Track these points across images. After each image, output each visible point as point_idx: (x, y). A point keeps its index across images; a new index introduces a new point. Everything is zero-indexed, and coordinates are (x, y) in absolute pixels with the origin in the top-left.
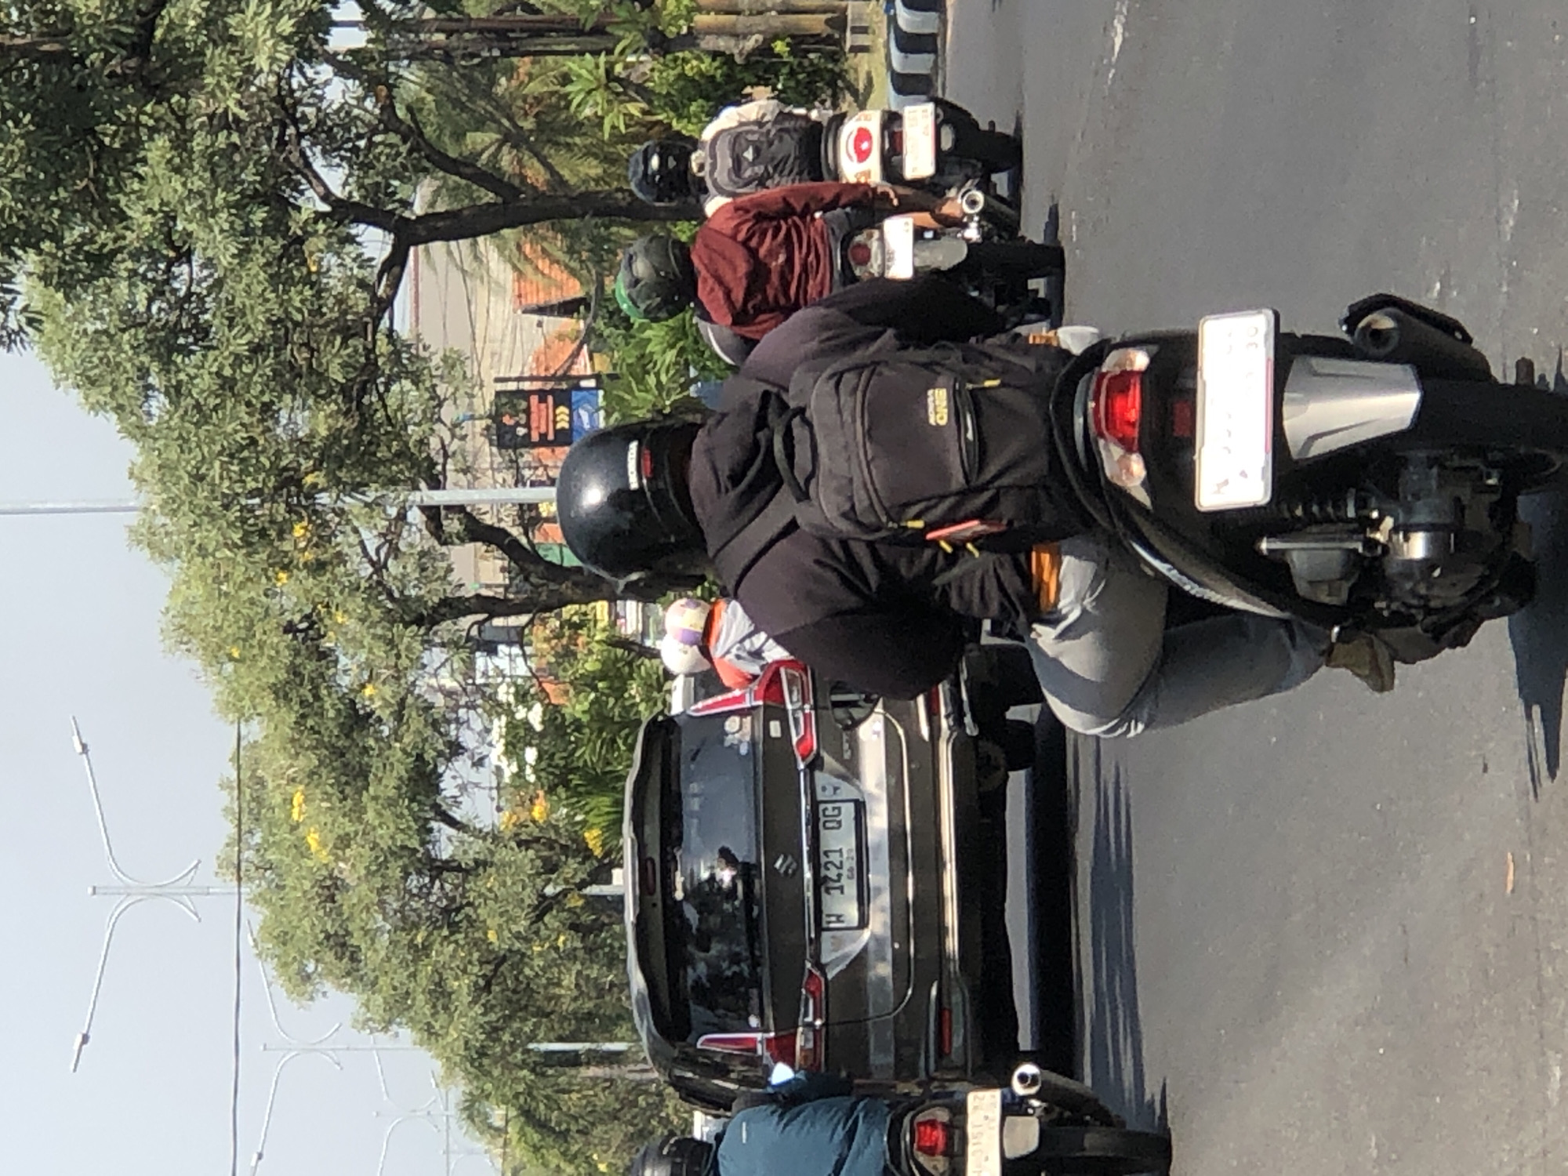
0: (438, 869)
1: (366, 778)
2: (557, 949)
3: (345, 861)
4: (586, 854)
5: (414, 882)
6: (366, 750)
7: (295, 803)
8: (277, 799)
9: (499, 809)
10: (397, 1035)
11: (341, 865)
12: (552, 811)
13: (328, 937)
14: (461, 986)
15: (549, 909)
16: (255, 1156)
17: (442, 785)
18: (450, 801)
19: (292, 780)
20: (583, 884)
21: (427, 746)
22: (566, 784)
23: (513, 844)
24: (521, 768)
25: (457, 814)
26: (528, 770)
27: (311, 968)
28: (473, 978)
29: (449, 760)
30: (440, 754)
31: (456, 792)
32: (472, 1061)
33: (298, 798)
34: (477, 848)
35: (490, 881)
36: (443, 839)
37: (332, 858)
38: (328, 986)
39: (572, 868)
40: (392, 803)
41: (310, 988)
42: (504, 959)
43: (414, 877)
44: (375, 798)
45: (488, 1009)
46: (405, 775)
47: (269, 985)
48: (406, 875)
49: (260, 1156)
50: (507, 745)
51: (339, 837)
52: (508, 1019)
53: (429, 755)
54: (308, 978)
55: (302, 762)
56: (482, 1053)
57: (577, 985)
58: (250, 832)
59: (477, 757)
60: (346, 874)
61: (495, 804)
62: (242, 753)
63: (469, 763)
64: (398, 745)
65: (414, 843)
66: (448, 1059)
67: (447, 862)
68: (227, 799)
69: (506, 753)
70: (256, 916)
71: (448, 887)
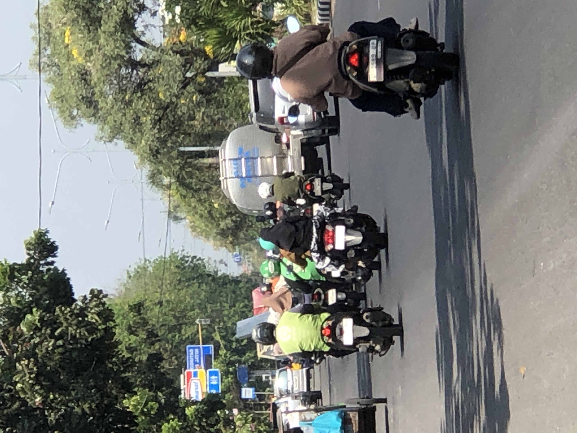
0: (134, 64)
1: (100, 22)
2: (193, 102)
3: (90, 61)
4: (207, 57)
5: (123, 71)
6: (100, 9)
7: (66, 34)
8: (58, 33)
9: (164, 36)
10: (116, 143)
11: (89, 64)
12: (188, 36)
13: (83, 98)
14: (147, 120)
15: (188, 84)
16: (51, 203)
17: (136, 26)
18: (140, 33)
19: (65, 24)
20: (205, 71)
21: (129, 7)
22: (196, 24)
23: (171, 52)
24: (174, 17)
25: (143, 39)
26: (177, 17)
27: (75, 113)
28: (153, 116)
29: (140, 14)
30: (135, 11)
31: (143, 29)
32: (153, 156)
33: (68, 33)
34: (153, 55)
35: (160, 70)
36: (137, 51)
37: (84, 61)
38: (84, 121)
39: (199, 63)
40: (111, 34)
41: (75, 123)
42: (168, 107)
43: (123, 69)
44: (104, 32)
45: (160, 130)
46: (118, 21)
47: (55, 121)
48: (120, 67)
49: (53, 203)
50: (166, 5)
51: (88, 51)
52: (170, 135)
53: (130, 11)
54: (73, 118)
55: (69, 15)
56: (157, 152)
57: (203, 119)
58: (45, 49)
59: (153, 12)
60: (91, 68)
61: (162, 34)
62: (40, 11)
63: (149, 15)
64: (115, 6)
65: (123, 53)
66: (141, 155)
67: (139, 62)
68: (34, 33)
69: (166, 9)
70: (49, 89)
71: (140, 73)
